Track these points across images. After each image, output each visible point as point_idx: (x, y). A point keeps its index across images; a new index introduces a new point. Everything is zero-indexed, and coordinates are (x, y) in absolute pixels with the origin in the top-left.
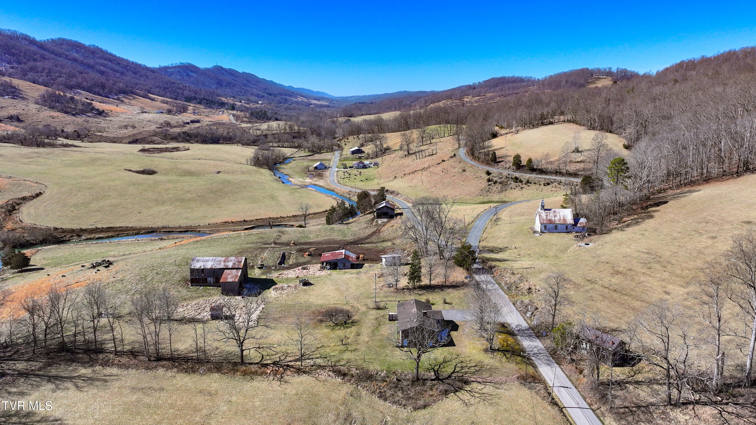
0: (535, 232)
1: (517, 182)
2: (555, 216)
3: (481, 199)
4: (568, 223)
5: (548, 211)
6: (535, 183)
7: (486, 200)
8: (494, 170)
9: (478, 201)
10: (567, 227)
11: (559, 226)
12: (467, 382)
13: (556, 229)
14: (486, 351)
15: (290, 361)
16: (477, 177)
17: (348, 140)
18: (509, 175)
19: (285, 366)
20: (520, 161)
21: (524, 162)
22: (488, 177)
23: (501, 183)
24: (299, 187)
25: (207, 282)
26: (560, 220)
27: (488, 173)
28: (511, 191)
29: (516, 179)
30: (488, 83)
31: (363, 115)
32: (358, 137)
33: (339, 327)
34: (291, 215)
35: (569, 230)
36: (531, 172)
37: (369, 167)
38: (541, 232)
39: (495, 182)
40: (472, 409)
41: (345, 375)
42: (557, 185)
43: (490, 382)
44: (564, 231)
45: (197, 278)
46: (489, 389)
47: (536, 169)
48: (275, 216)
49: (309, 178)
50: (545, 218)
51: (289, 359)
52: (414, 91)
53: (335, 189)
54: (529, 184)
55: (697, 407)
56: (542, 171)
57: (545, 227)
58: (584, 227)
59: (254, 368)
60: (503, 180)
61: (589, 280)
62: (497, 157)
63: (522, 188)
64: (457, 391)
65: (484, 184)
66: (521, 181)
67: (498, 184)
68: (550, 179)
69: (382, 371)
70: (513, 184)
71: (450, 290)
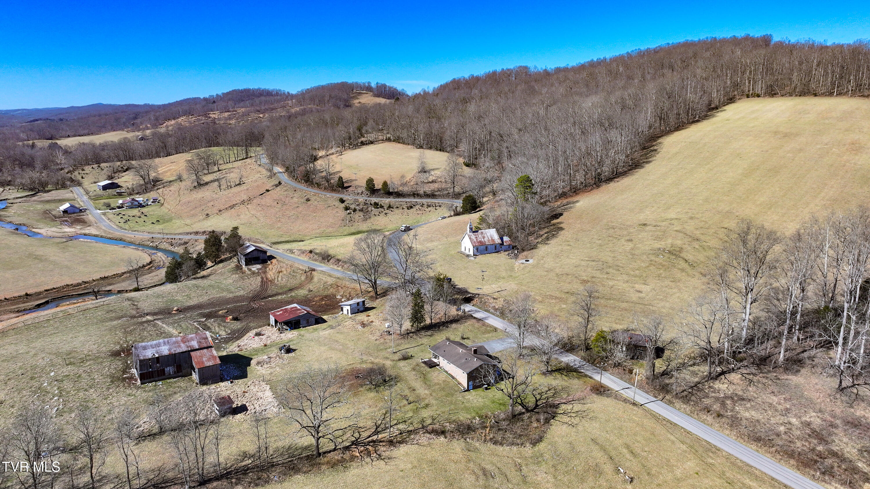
0: (468, 256)
1: (378, 208)
2: (484, 238)
3: (348, 230)
4: (497, 243)
5: (476, 233)
6: (397, 208)
7: (353, 230)
8: (348, 197)
9: (345, 233)
10: (496, 247)
11: (489, 247)
12: (557, 406)
13: (486, 250)
14: (544, 374)
15: (370, 436)
16: (329, 206)
17: (83, 172)
18: (366, 200)
19: (369, 443)
20: (374, 185)
21: (378, 185)
22: (343, 205)
23: (361, 210)
24: (64, 240)
25: (164, 374)
26: (489, 240)
27: (342, 201)
28: (376, 218)
29: (376, 205)
30: (230, 96)
31: (69, 136)
32: (99, 167)
33: (382, 387)
34: (98, 277)
35: (497, 250)
36: (387, 196)
37: (147, 205)
38: (474, 255)
39: (355, 210)
40: (580, 428)
41: (443, 433)
42: (420, 208)
43: (573, 401)
44: (494, 251)
45: (150, 371)
46: (577, 407)
47: (392, 192)
48: (75, 282)
49: (67, 227)
50: (475, 240)
51: (365, 435)
52: (121, 104)
53: (123, 238)
54: (391, 209)
55: (727, 375)
56: (399, 195)
57: (477, 249)
58: (509, 245)
59: (336, 456)
60: (361, 207)
61: (567, 293)
62: (344, 181)
63: (386, 214)
64: (554, 417)
65: (343, 213)
66: (382, 207)
67: (358, 211)
68: (411, 202)
69: (474, 418)
70: (375, 211)
71: (454, 325)
